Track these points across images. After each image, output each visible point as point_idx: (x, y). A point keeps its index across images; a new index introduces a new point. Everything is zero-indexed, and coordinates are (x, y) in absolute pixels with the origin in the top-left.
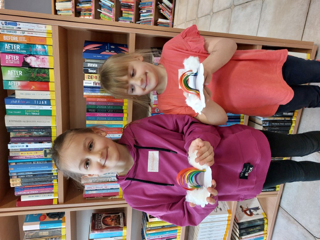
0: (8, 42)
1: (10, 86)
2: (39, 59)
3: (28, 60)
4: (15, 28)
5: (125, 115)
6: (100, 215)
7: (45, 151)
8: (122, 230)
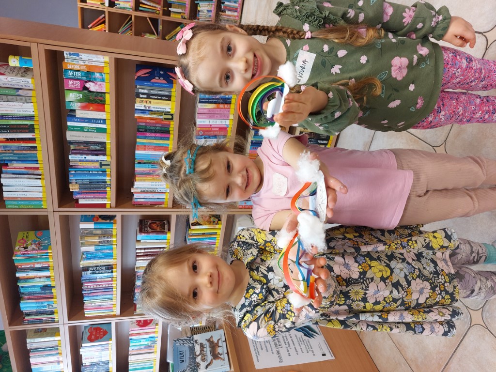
0: (71, 70)
1: (72, 106)
2: (97, 85)
3: (88, 85)
4: (77, 58)
5: (172, 136)
6: (147, 222)
7: (101, 163)
8: (166, 234)
